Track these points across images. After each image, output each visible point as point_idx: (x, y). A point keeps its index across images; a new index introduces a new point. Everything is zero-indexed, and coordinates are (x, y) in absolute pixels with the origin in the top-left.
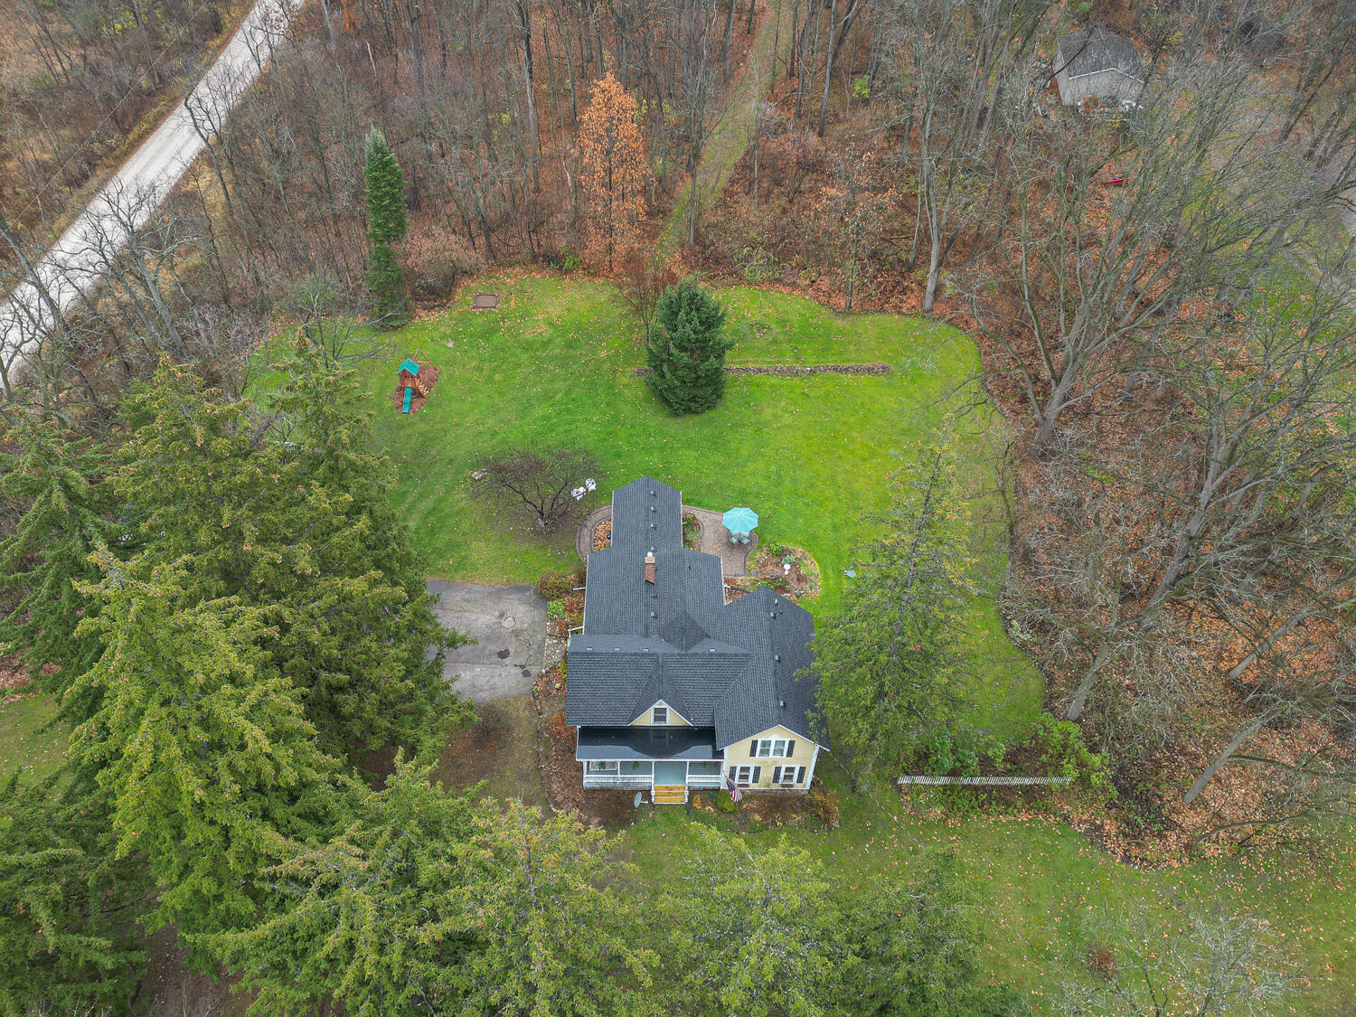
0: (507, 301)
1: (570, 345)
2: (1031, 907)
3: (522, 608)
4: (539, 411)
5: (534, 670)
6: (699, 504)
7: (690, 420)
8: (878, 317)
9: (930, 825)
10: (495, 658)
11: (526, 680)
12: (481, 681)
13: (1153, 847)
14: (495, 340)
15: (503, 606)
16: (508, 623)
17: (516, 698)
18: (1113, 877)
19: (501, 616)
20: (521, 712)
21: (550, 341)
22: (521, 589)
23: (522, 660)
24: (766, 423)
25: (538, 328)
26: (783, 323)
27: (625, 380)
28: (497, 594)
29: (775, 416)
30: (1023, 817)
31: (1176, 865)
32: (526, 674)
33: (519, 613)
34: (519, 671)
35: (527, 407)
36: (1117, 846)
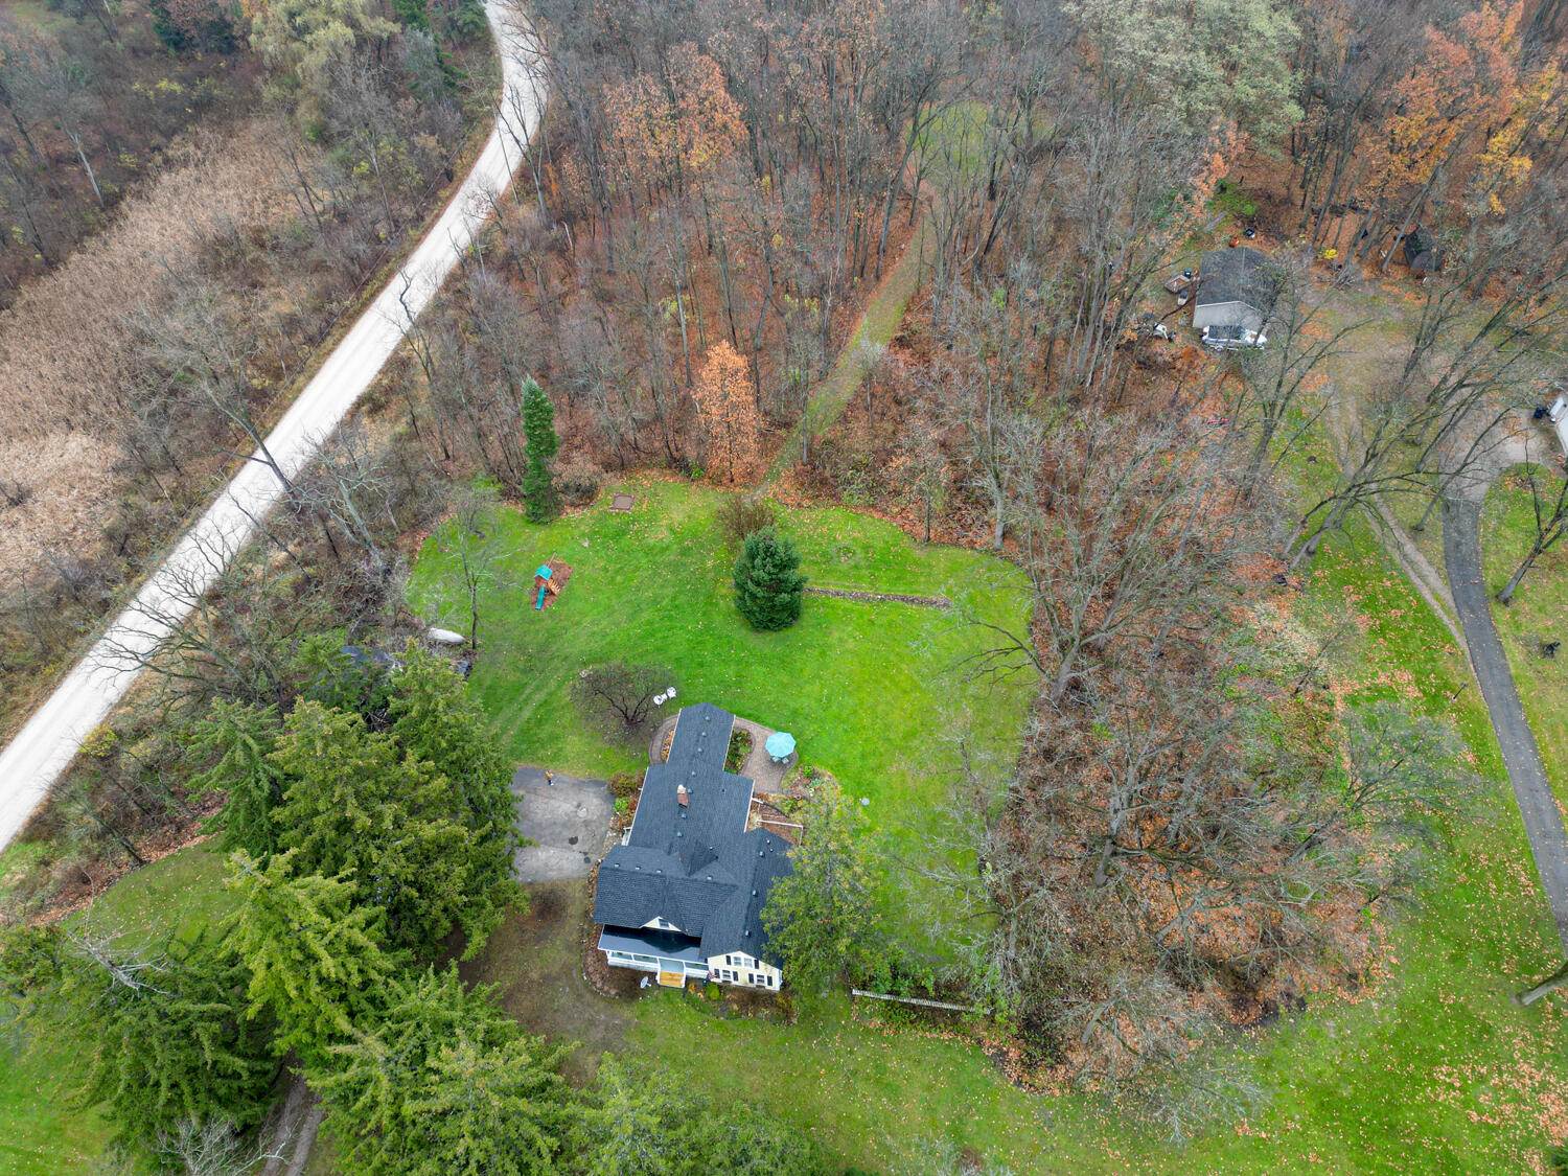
0: (641, 502)
1: (685, 552)
2: (930, 1110)
3: (596, 801)
4: (645, 616)
5: (594, 858)
6: (757, 720)
7: (769, 636)
8: (953, 551)
9: (868, 1032)
10: (566, 844)
11: (586, 866)
12: (553, 861)
13: (1042, 1077)
14: (624, 542)
15: (582, 797)
16: (582, 813)
17: (576, 880)
18: (1004, 1096)
19: (579, 806)
20: (576, 893)
21: (667, 548)
22: (598, 784)
23: (586, 848)
24: (830, 647)
25: (659, 535)
26: (867, 548)
27: (723, 591)
28: (579, 785)
29: (841, 640)
30: (945, 1036)
31: (1057, 1093)
32: (587, 860)
33: (592, 806)
34: (583, 857)
35: (637, 610)
36: (1014, 1070)
